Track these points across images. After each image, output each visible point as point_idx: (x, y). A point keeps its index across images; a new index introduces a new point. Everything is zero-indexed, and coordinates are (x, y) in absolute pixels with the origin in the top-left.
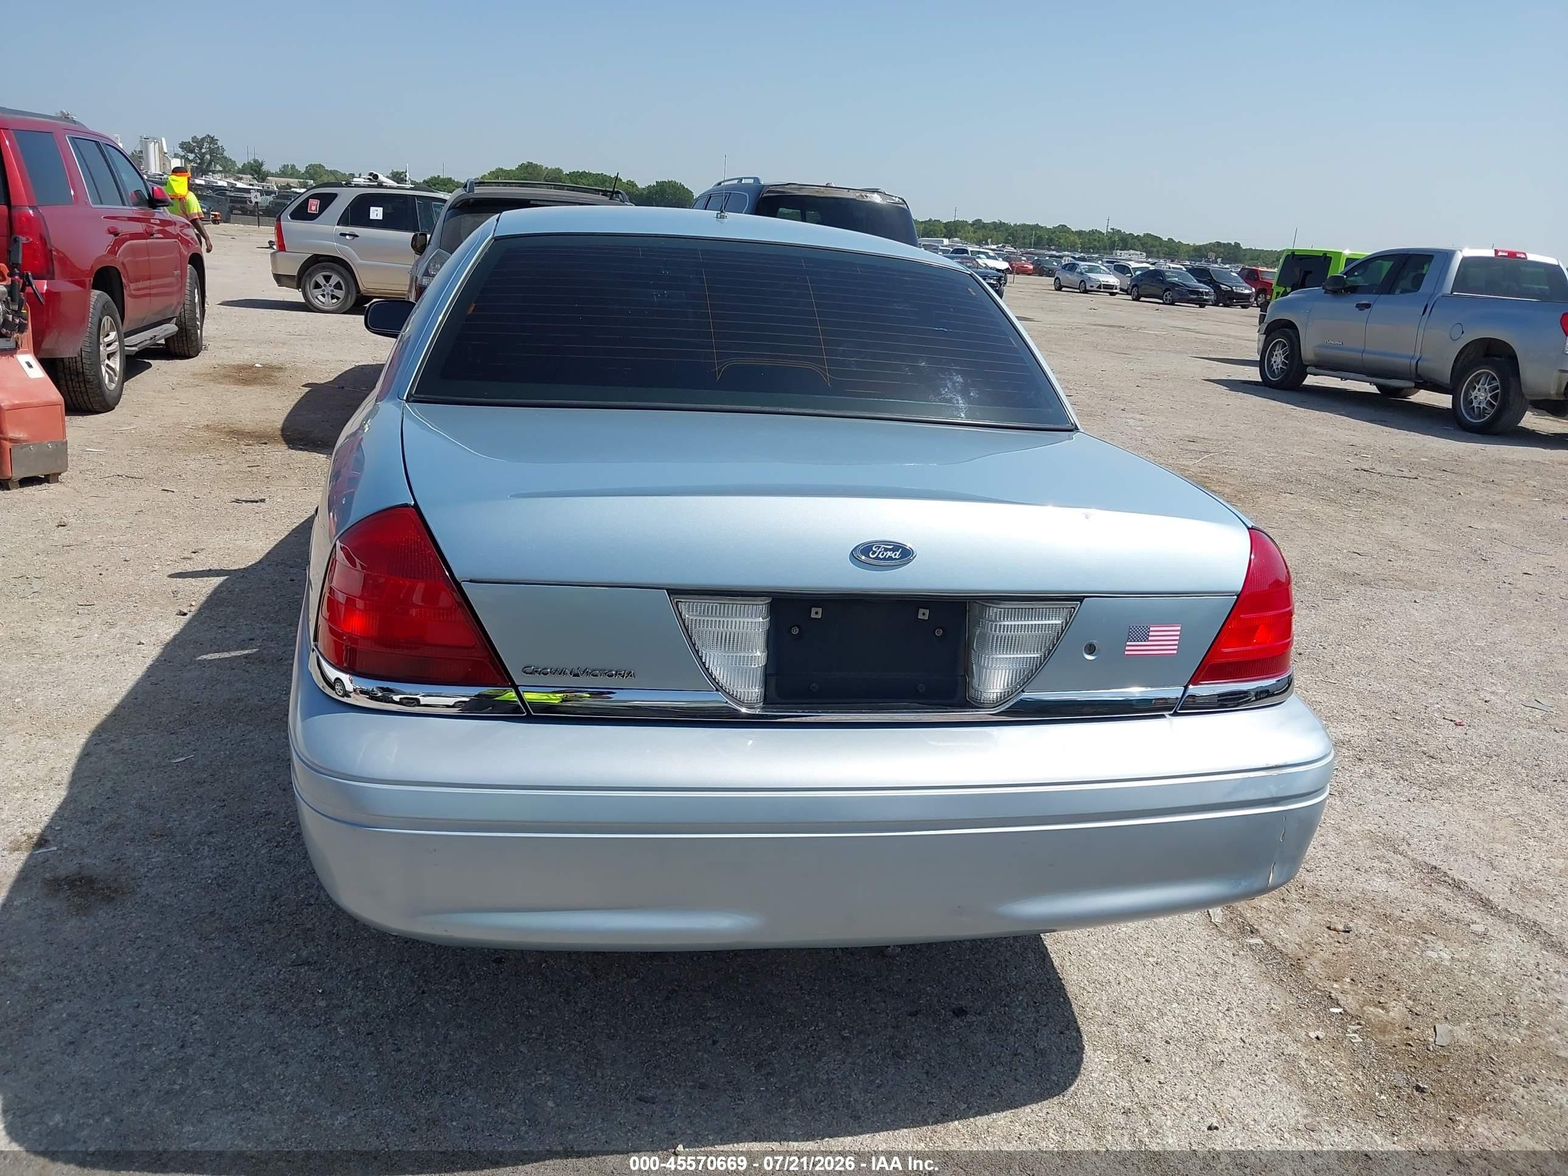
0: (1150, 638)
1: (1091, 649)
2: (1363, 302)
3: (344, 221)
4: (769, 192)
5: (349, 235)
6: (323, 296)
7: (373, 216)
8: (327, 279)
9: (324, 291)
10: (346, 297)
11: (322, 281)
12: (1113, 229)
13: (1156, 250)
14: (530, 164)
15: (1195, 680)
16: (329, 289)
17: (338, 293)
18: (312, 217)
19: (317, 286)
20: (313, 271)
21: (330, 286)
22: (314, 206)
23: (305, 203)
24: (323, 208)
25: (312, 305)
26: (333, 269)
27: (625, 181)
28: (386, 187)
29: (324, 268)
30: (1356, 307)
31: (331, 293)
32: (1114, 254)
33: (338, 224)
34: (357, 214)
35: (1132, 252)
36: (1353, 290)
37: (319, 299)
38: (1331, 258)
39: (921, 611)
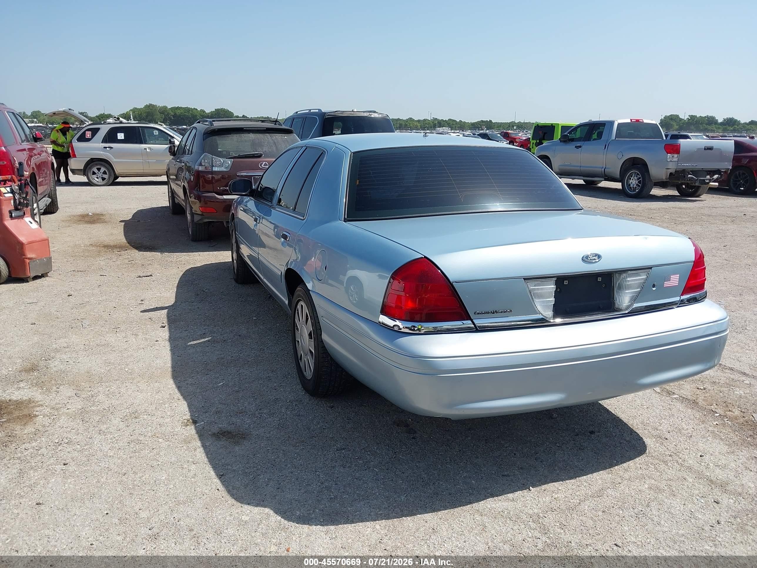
0: (671, 280)
1: (654, 286)
2: (578, 145)
3: (105, 141)
4: (329, 115)
5: (108, 147)
6: (97, 178)
7: (119, 138)
8: (99, 169)
9: (97, 175)
10: (109, 178)
11: (96, 171)
12: (433, 118)
13: (454, 126)
14: (151, 105)
15: (682, 295)
16: (100, 174)
17: (105, 176)
18: (88, 140)
19: (94, 173)
20: (91, 166)
21: (101, 173)
22: (88, 135)
23: (84, 133)
24: (93, 135)
25: (93, 183)
26: (101, 165)
27: (199, 110)
28: (124, 123)
29: (97, 165)
30: (575, 147)
31: (101, 176)
32: (436, 130)
33: (102, 143)
34: (111, 137)
35: (444, 128)
36: (572, 140)
37: (95, 179)
38: (555, 126)
39: (599, 278)
